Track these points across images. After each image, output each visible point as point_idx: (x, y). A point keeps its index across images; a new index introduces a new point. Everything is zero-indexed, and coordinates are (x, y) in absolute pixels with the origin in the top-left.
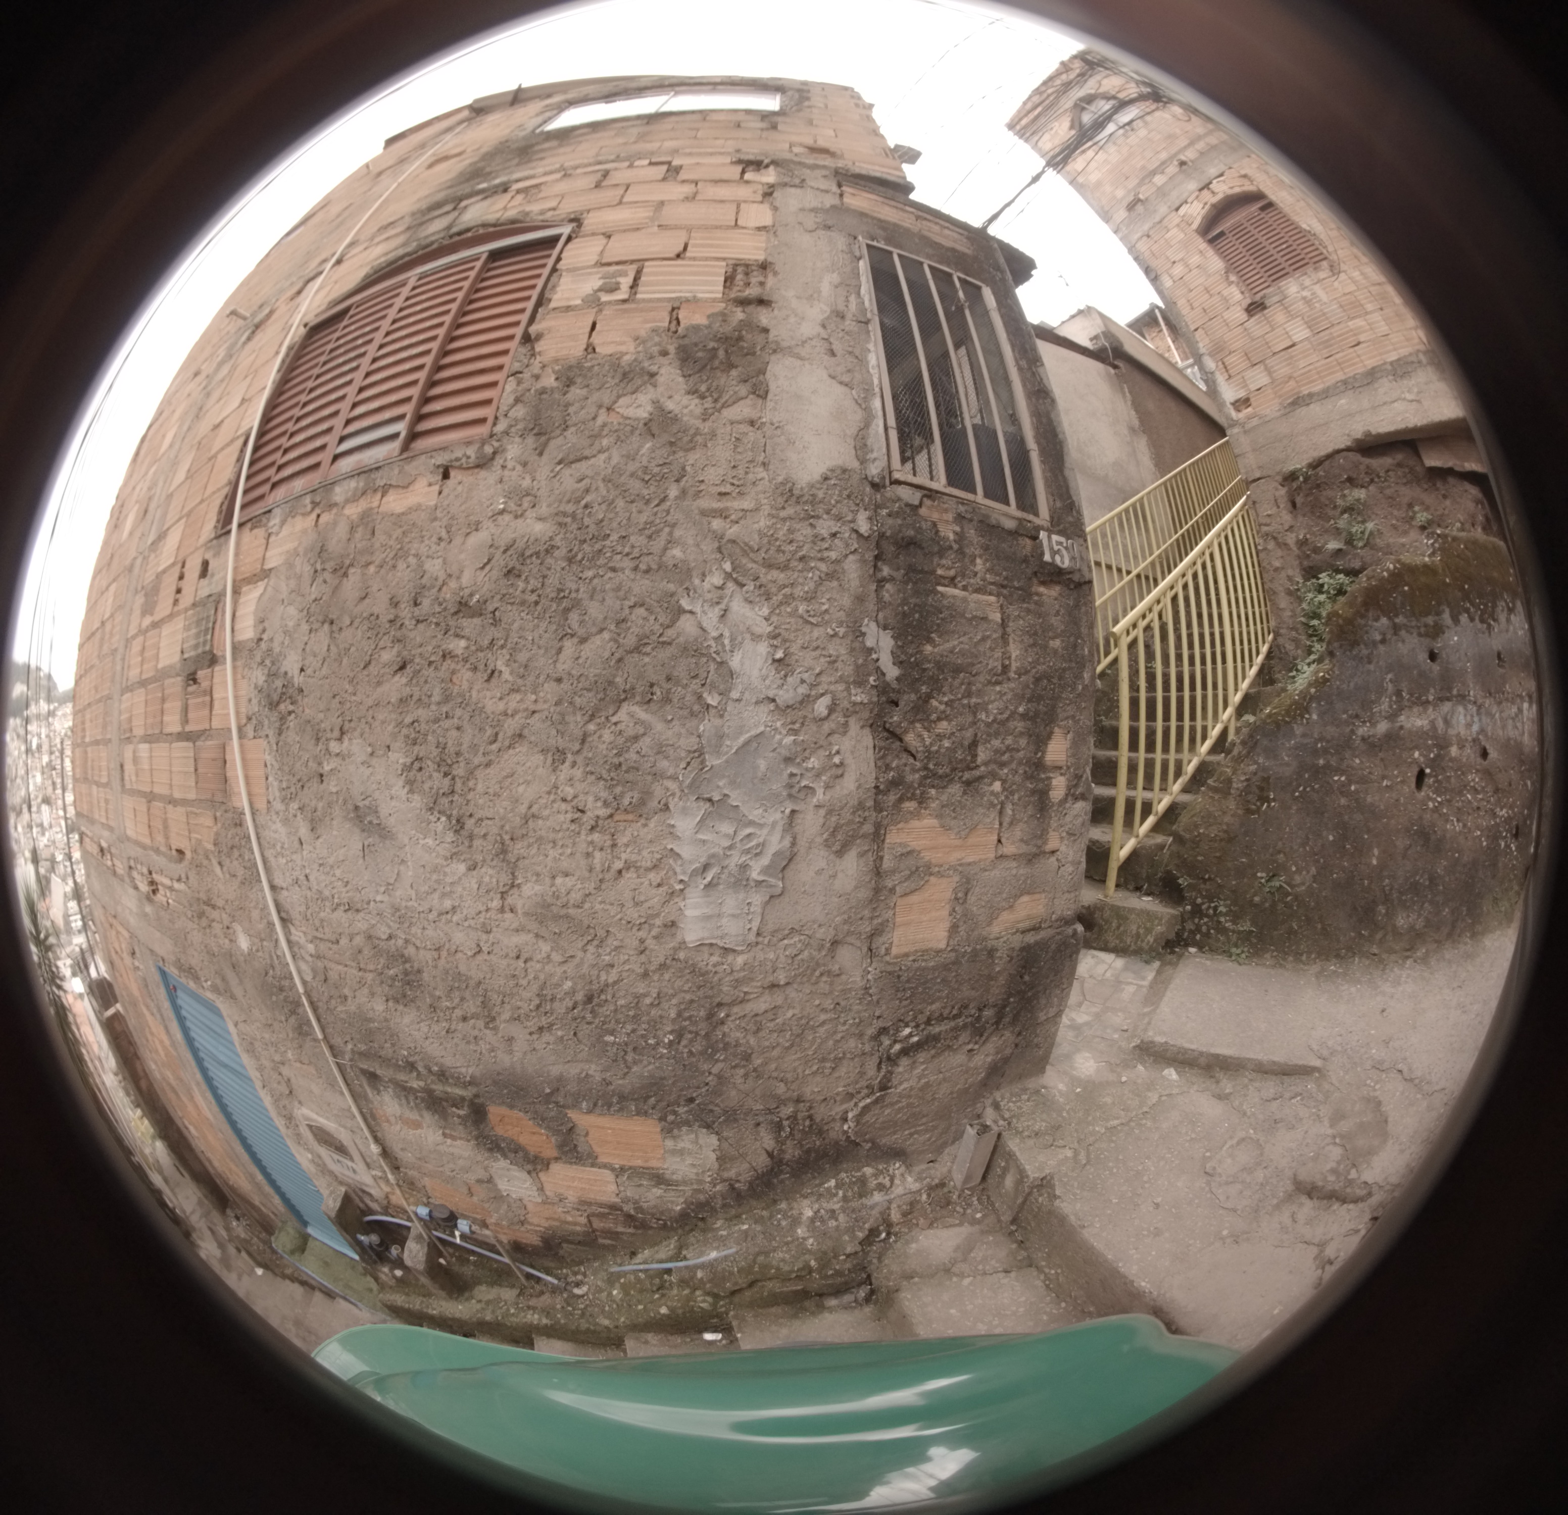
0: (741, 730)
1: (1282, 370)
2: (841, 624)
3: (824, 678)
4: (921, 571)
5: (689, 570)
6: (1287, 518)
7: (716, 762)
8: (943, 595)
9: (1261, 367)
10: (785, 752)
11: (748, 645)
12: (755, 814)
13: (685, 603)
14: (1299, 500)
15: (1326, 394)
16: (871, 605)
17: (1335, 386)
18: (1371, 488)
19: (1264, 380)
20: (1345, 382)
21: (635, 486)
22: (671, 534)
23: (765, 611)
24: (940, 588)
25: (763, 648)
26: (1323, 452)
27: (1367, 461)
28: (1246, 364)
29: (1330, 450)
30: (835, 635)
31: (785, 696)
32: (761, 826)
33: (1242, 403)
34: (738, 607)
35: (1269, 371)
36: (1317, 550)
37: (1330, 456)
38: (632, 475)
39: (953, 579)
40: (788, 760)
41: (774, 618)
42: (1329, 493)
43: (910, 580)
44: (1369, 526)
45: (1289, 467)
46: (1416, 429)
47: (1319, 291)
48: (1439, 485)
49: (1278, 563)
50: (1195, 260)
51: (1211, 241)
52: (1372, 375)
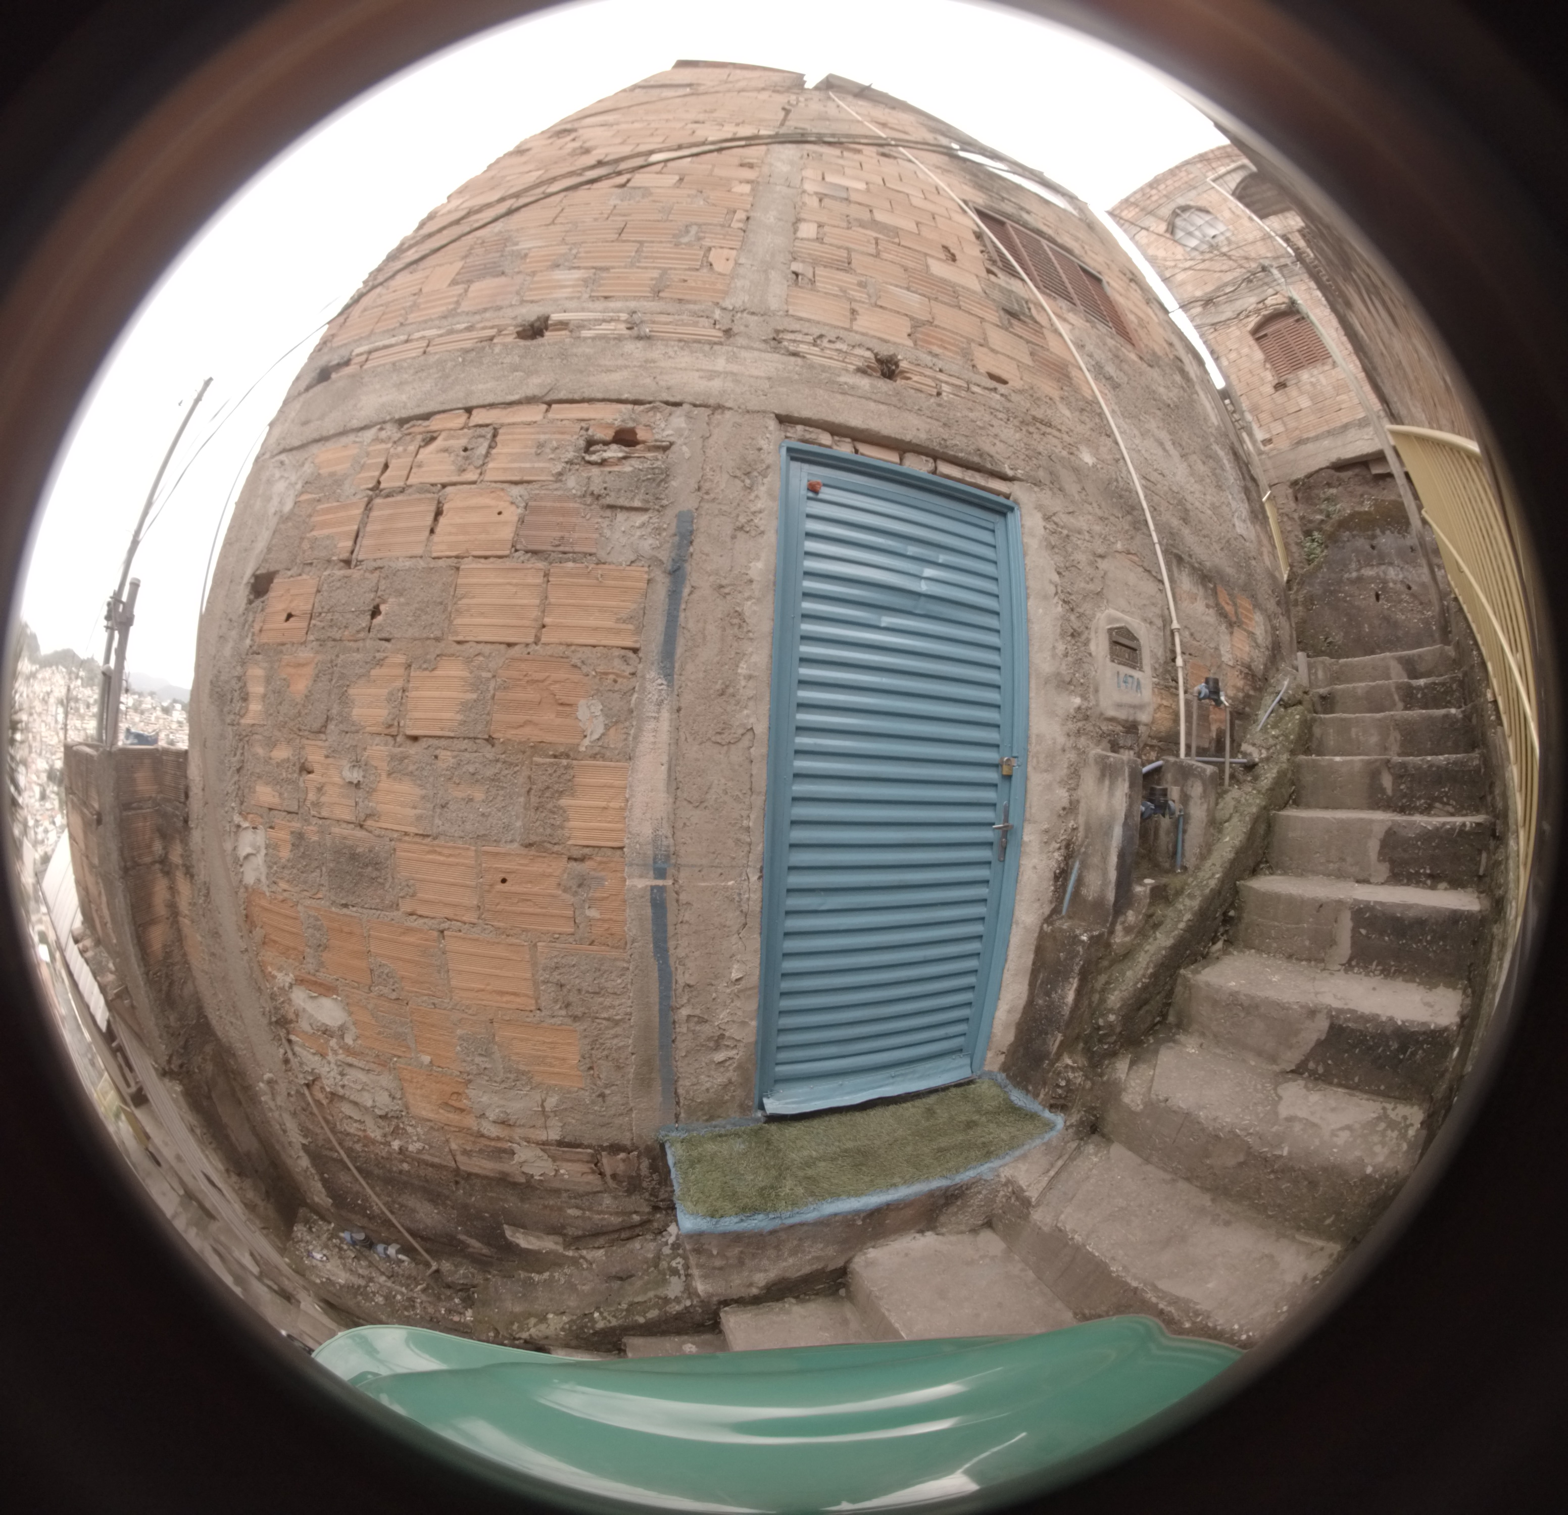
1: (1292, 424)
6: (1292, 505)
9: (1280, 422)
14: (1300, 495)
15: (1317, 438)
17: (1323, 434)
19: (1280, 429)
20: (1328, 432)
26: (1313, 470)
27: (1338, 474)
28: (1271, 419)
29: (1317, 468)
33: (1267, 441)
35: (1284, 424)
36: (1310, 521)
37: (1318, 471)
42: (1316, 491)
44: (1338, 506)
45: (1294, 477)
46: (1367, 455)
47: (1322, 378)
48: (1381, 483)
49: (1289, 528)
50: (1245, 350)
51: (1257, 339)
52: (1345, 427)
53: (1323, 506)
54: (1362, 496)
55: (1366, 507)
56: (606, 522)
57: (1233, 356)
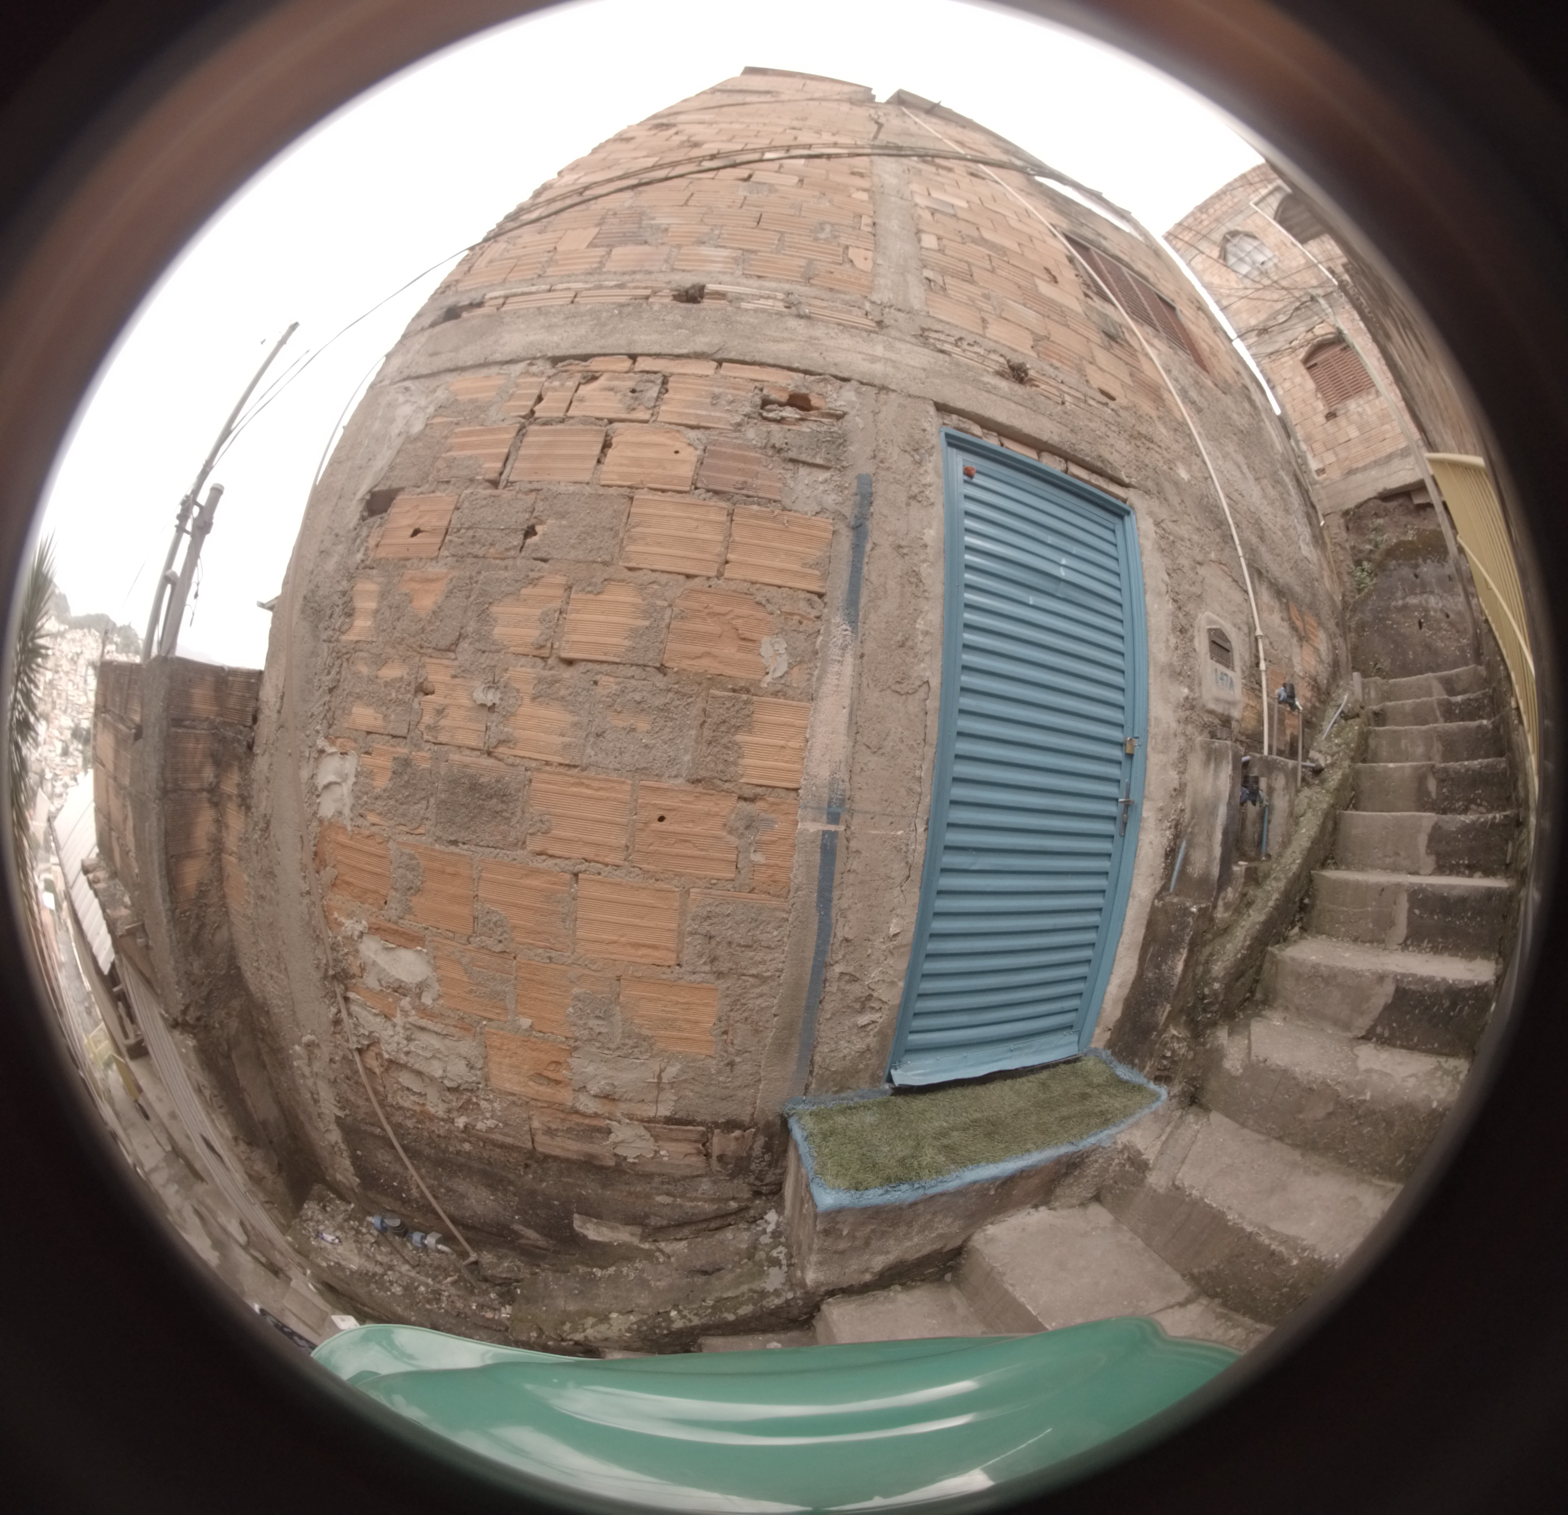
1: (1343, 455)
6: (1344, 534)
9: (1331, 452)
14: (1351, 525)
15: (1365, 468)
17: (1371, 464)
18: (1387, 518)
19: (1332, 459)
20: (1375, 462)
26: (1362, 500)
27: (1384, 504)
28: (1323, 449)
29: (1366, 498)
33: (1321, 471)
35: (1336, 454)
36: (1360, 551)
37: (1366, 502)
42: (1365, 522)
44: (1385, 537)
45: (1346, 507)
46: (1410, 485)
47: (1367, 407)
48: (1422, 513)
49: (1342, 558)
50: (1298, 380)
51: (1309, 368)
52: (1390, 457)
53: (1372, 536)
54: (1406, 526)
55: (1410, 536)
56: (789, 475)
57: (1287, 385)
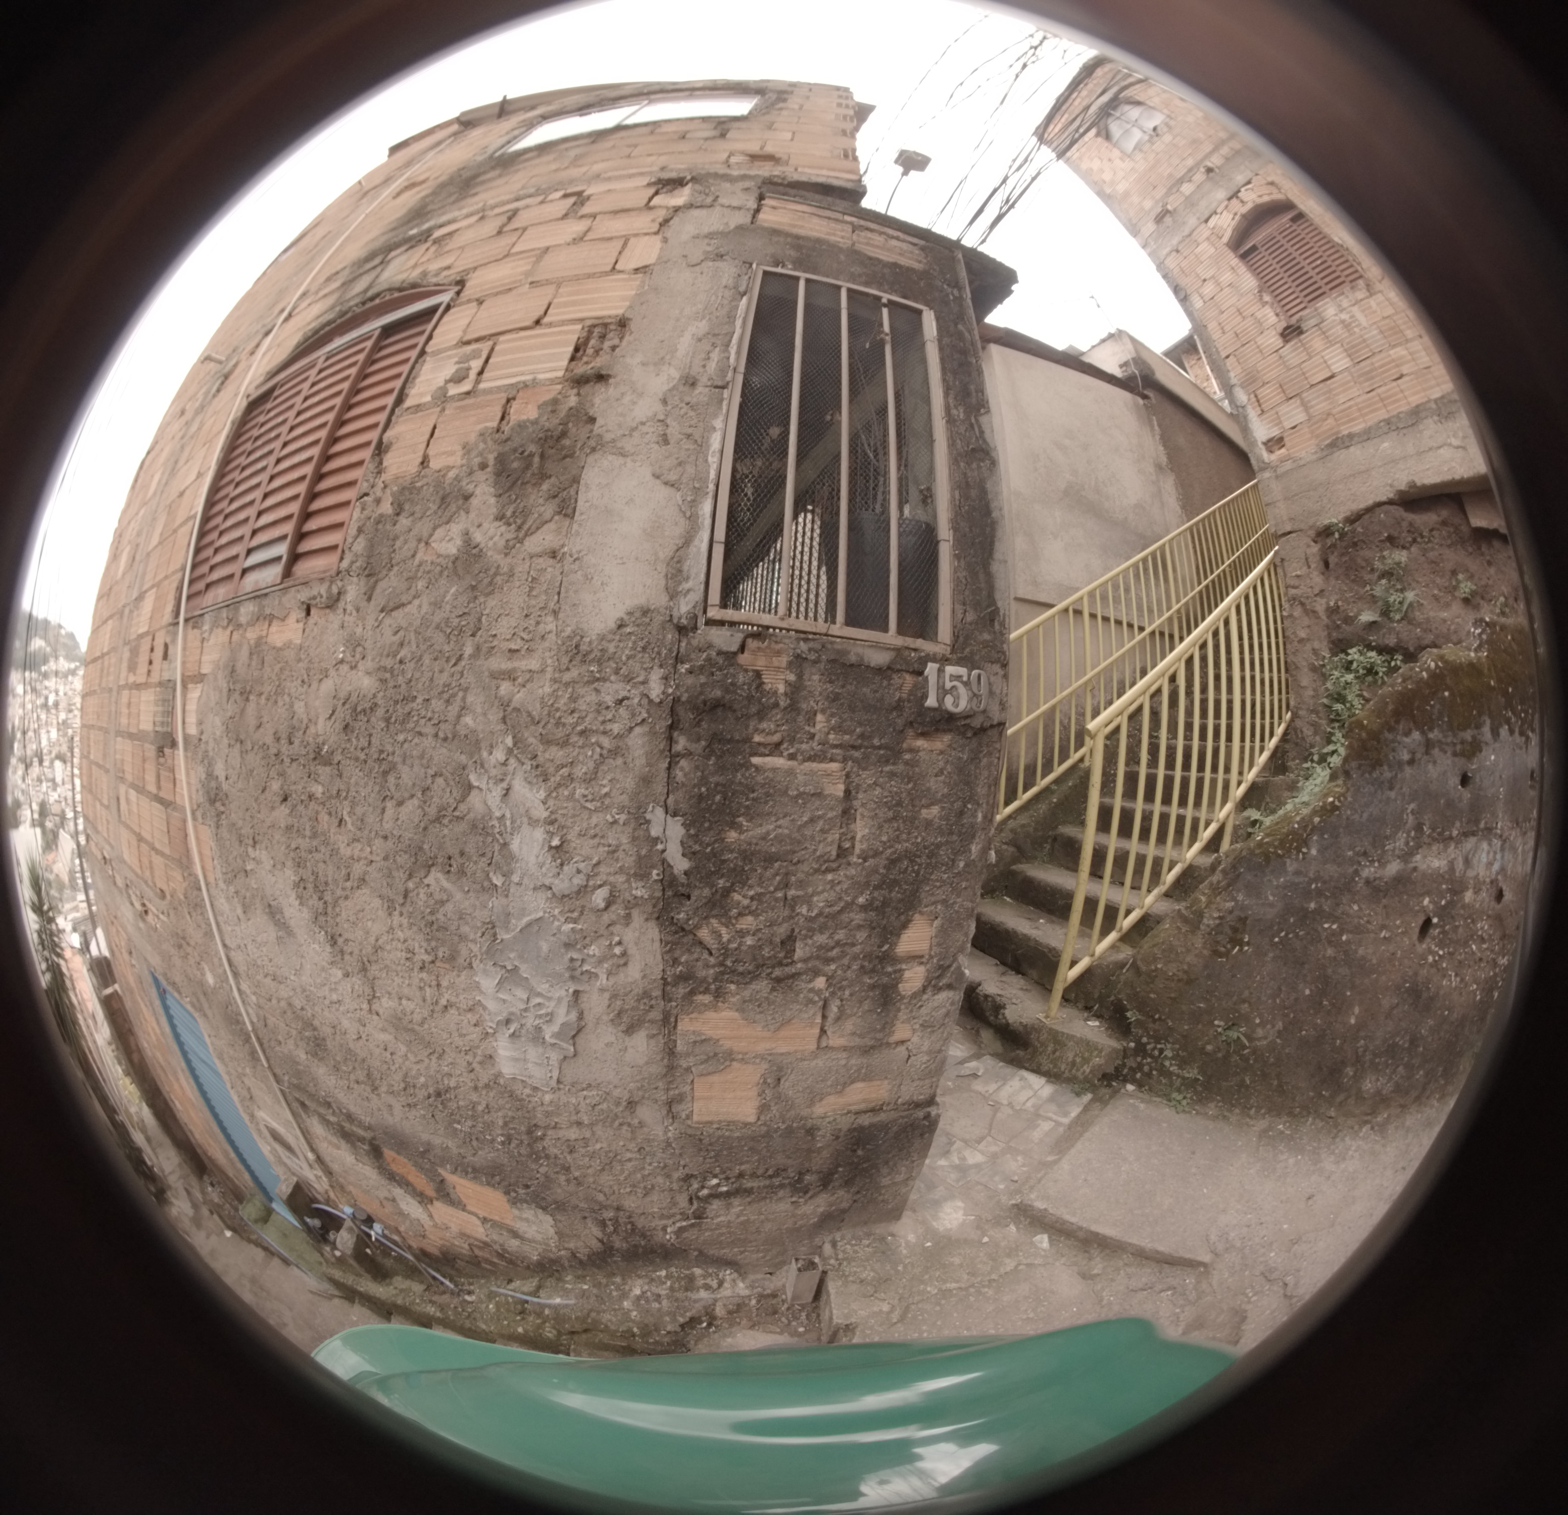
0: (523, 912)
1: (1320, 406)
2: (621, 810)
3: (602, 869)
4: (730, 741)
5: (478, 742)
6: (1317, 580)
7: (506, 936)
8: (757, 769)
9: (1296, 402)
10: (564, 938)
11: (526, 829)
12: (543, 987)
13: (473, 778)
14: (1333, 560)
15: (1365, 436)
16: (659, 788)
17: (1378, 426)
19: (1299, 416)
21: (439, 638)
22: (464, 699)
23: (542, 794)
24: (755, 760)
25: (539, 834)
26: (1363, 506)
27: (1409, 517)
28: (1280, 397)
29: (1370, 502)
30: (615, 822)
31: (561, 885)
32: (549, 999)
34: (519, 787)
35: (1306, 407)
36: (1349, 620)
37: (1369, 510)
38: (438, 627)
39: (778, 745)
40: (568, 946)
41: (551, 802)
42: (1366, 553)
43: (712, 752)
45: (1325, 519)
50: (1226, 278)
51: (1243, 256)
52: (1416, 415)
57: (1208, 290)
